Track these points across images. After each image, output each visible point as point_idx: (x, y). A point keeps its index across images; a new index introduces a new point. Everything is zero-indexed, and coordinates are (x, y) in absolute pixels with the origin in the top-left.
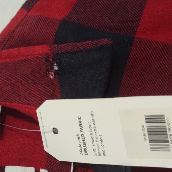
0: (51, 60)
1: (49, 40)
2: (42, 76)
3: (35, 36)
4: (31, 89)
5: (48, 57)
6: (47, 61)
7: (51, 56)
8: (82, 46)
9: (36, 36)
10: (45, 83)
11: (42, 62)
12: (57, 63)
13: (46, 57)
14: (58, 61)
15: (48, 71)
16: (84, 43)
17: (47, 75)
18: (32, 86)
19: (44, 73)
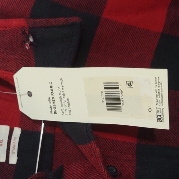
0: (27, 32)
1: (26, 15)
2: (19, 47)
3: (12, 10)
4: (9, 57)
5: (25, 30)
6: (24, 33)
7: (27, 28)
8: (55, 22)
10: (22, 53)
11: (19, 34)
12: (32, 35)
14: (34, 34)
15: (24, 42)
16: (57, 19)
17: (23, 45)
18: (10, 54)
19: (21, 44)
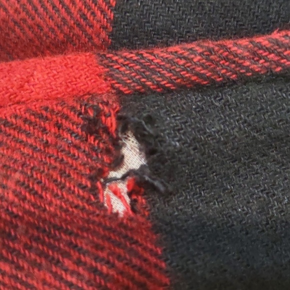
0: (111, 122)
1: (90, 31)
2: (76, 207)
3: (23, 15)
4: (29, 281)
6: (93, 127)
7: (107, 104)
8: (254, 53)
9: (27, 13)
10: (97, 247)
11: (66, 135)
13: (86, 112)
14: (149, 129)
16: (263, 40)
17: (95, 195)
18: (34, 264)
19: (84, 188)
